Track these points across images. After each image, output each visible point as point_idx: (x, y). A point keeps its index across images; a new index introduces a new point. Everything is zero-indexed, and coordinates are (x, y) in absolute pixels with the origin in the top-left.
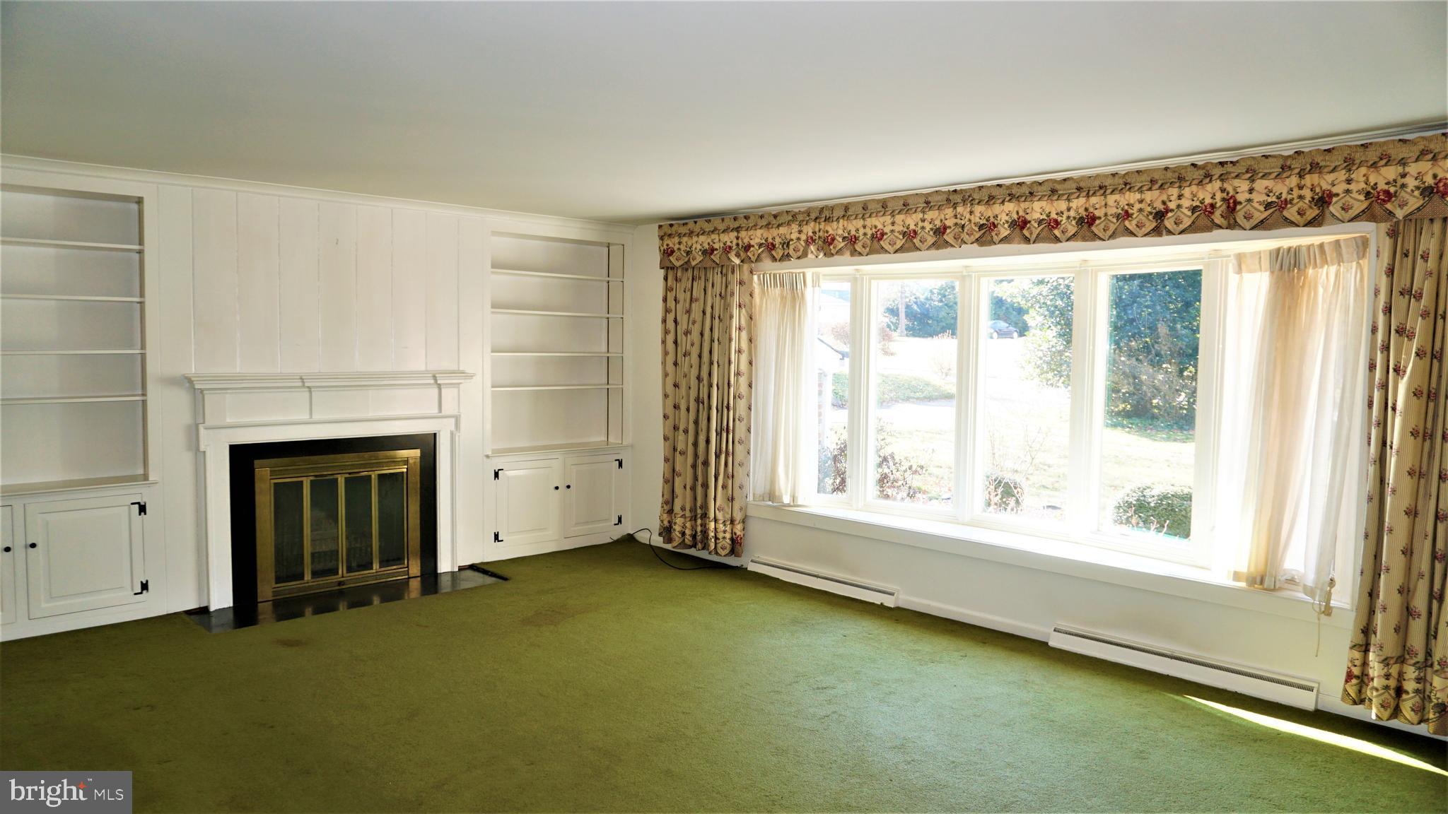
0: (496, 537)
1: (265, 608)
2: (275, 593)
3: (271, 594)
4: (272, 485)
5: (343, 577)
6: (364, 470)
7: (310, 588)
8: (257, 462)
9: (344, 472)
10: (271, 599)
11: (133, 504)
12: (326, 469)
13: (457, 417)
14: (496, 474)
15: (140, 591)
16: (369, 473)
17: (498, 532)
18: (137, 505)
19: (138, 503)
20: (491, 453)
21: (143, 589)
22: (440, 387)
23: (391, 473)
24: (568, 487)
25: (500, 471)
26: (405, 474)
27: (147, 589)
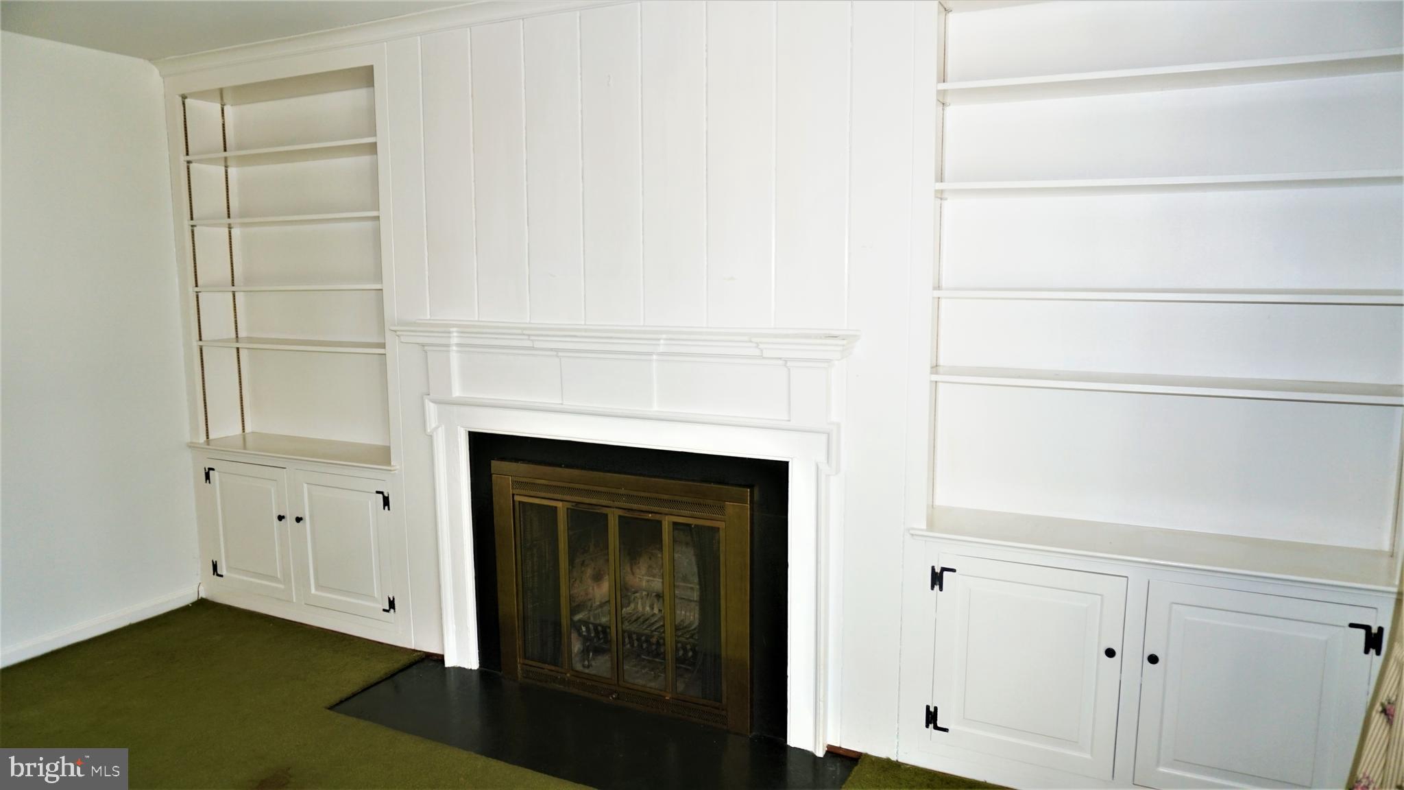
0: (931, 717)
2: (525, 672)
3: (519, 672)
4: (517, 505)
5: (618, 684)
6: (649, 509)
7: (569, 683)
8: (497, 464)
10: (517, 678)
12: (589, 493)
13: (829, 434)
14: (937, 579)
15: (388, 608)
16: (657, 517)
17: (936, 708)
18: (381, 495)
19: (382, 493)
20: (924, 527)
21: (390, 608)
22: (785, 365)
23: (696, 526)
24: (1153, 659)
25: (945, 573)
26: (722, 534)
27: (394, 608)
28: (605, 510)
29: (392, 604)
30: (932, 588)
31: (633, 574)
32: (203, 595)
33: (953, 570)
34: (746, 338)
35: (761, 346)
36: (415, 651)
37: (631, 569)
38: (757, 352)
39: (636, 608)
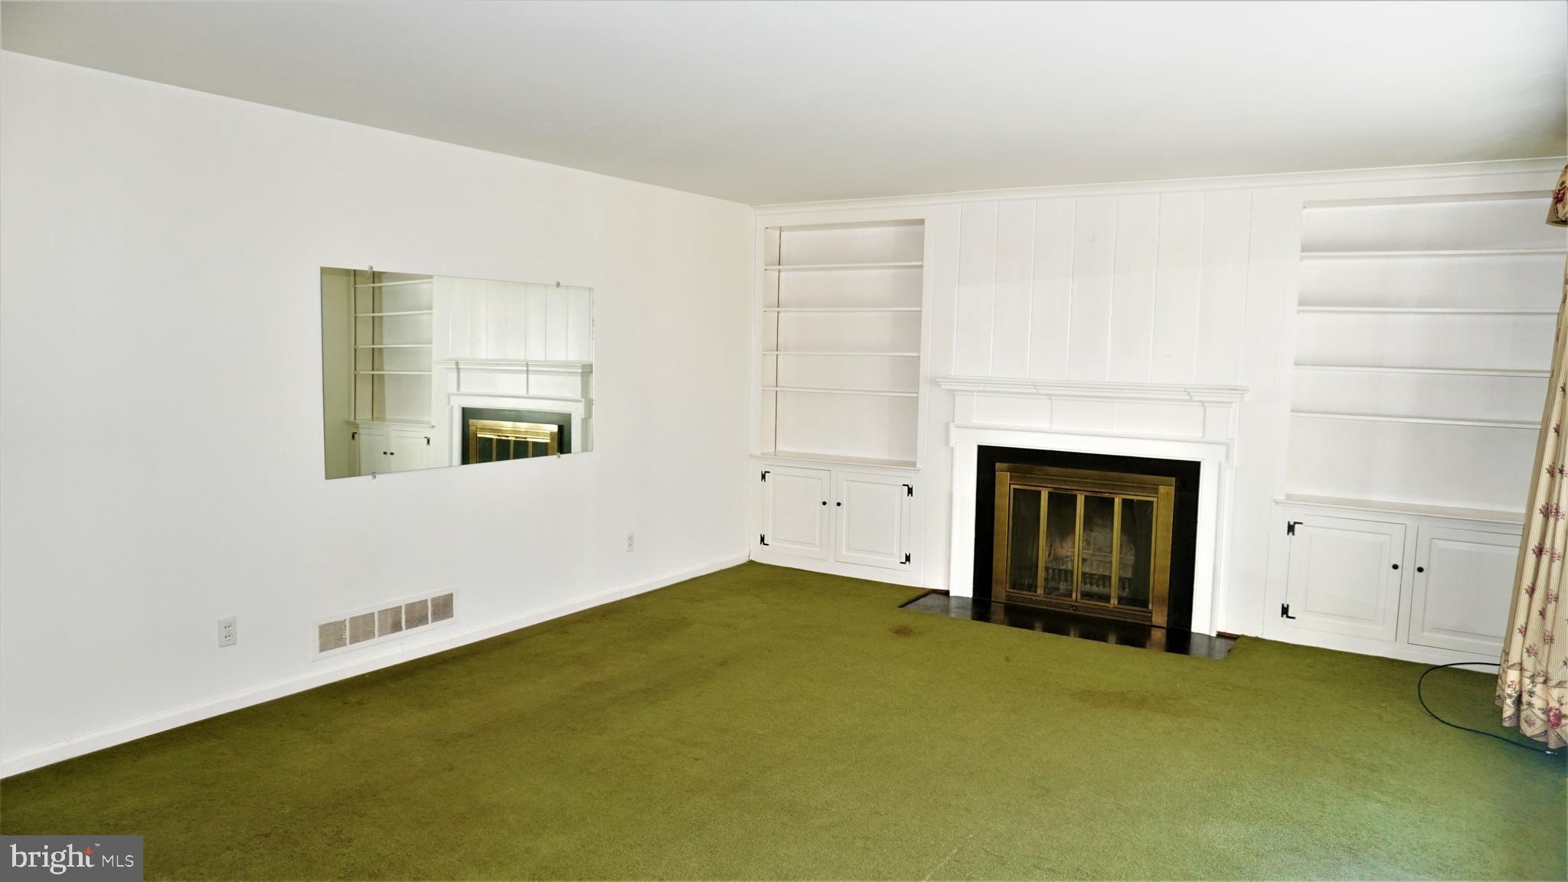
0: (1285, 611)
1: (998, 610)
2: (1009, 597)
3: (1004, 597)
4: (1012, 490)
5: (1076, 601)
6: (1106, 491)
7: (1041, 602)
8: (998, 465)
9: (1082, 489)
10: (1003, 601)
11: (904, 485)
12: (1065, 482)
13: (1228, 445)
14: (1291, 529)
15: (904, 561)
16: (1112, 496)
17: (1288, 606)
18: (907, 487)
19: (908, 485)
20: (1284, 498)
21: (906, 561)
22: (1203, 405)
23: (1138, 500)
24: (1420, 570)
25: (1296, 525)
26: (1155, 505)
27: (909, 561)
28: (1074, 492)
29: (908, 558)
30: (1288, 534)
31: (1062, 547)
32: (752, 558)
33: (1301, 523)
34: (1182, 389)
35: (1192, 394)
36: (923, 588)
37: (1061, 544)
38: (1188, 398)
39: (1067, 566)
